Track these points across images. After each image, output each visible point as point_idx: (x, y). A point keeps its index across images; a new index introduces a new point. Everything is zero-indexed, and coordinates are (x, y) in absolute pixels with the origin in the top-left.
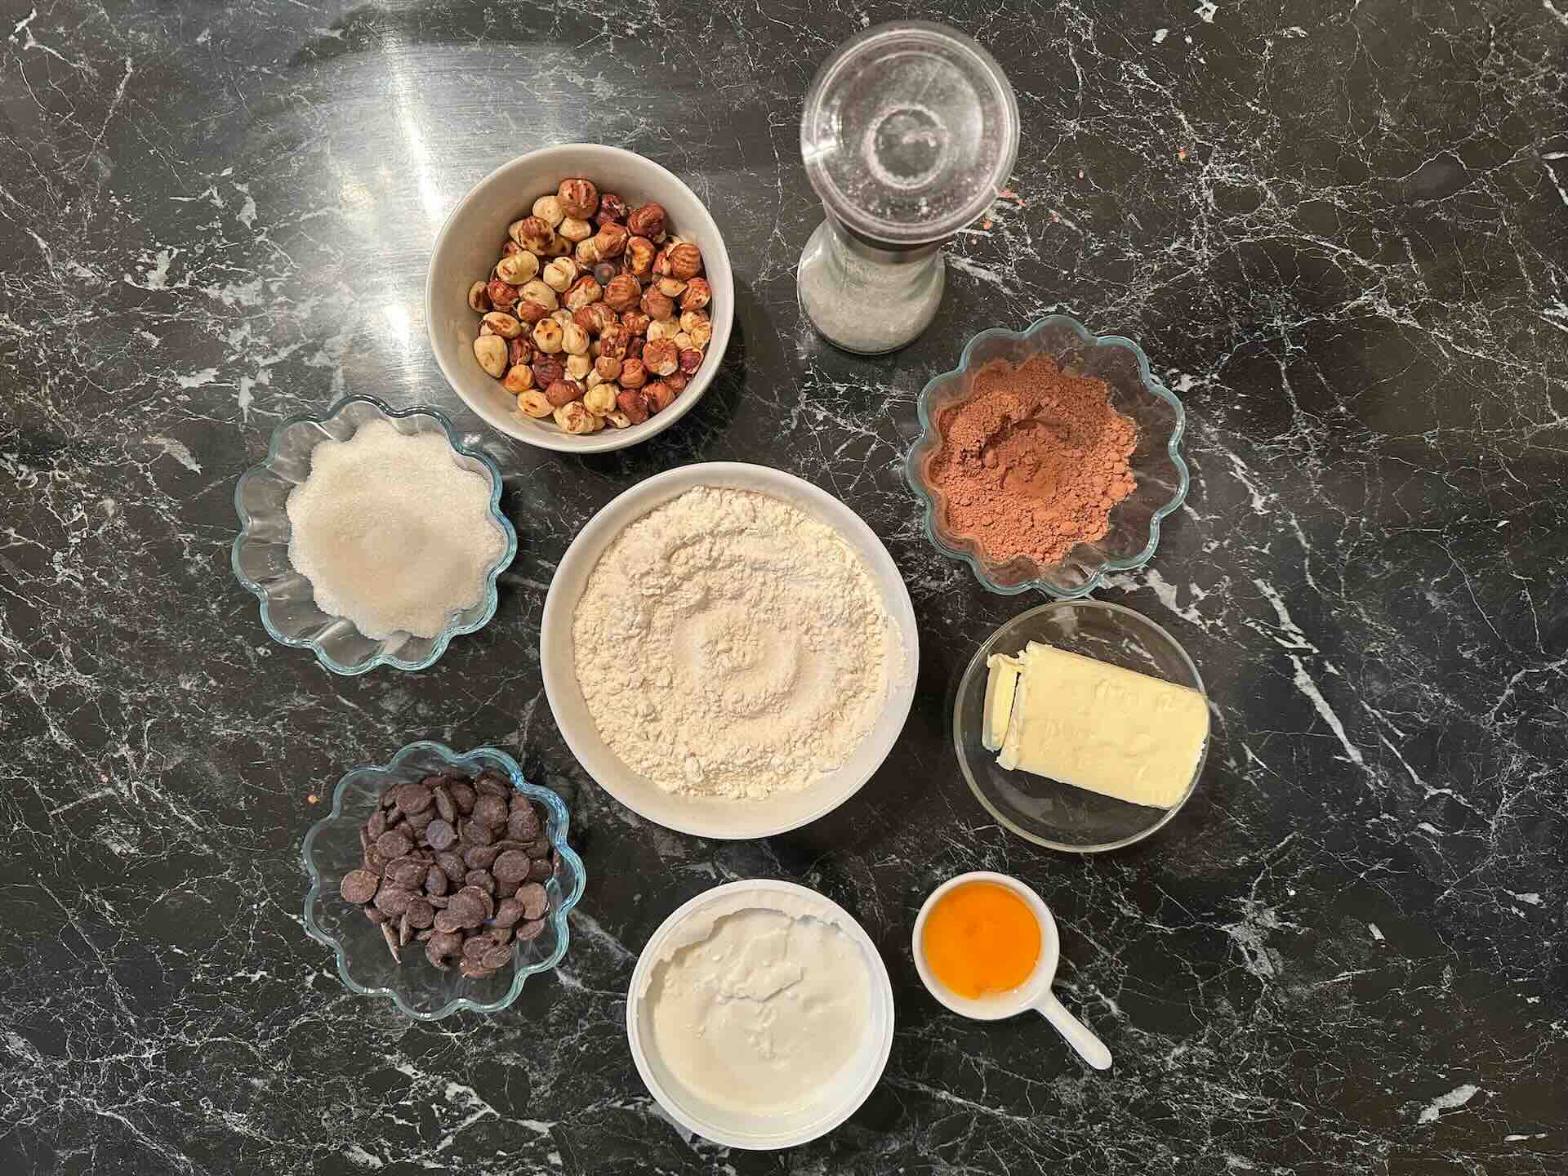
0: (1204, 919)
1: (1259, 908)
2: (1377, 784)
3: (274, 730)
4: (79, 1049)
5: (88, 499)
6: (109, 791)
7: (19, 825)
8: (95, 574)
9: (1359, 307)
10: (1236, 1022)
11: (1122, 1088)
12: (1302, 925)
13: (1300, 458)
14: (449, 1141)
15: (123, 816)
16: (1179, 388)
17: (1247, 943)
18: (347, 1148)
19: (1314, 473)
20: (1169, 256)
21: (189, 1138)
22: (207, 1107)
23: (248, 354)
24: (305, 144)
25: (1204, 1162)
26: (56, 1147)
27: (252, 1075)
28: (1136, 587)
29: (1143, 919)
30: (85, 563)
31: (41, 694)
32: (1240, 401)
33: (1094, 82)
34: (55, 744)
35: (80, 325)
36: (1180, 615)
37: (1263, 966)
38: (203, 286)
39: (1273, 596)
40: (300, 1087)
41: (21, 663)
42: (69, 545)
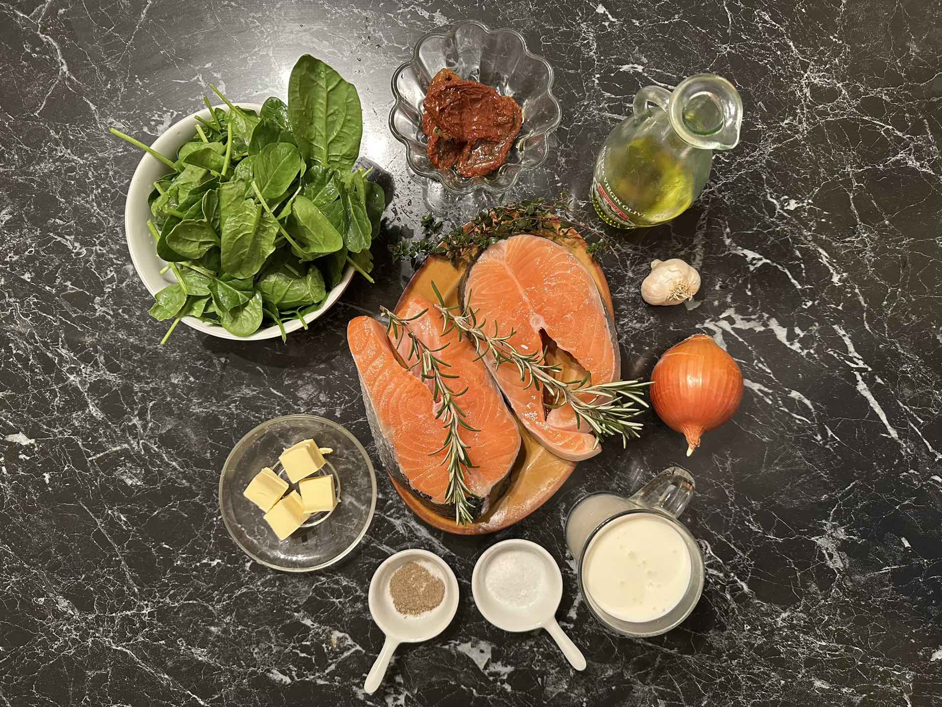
0: (801, 533)
1: (834, 527)
2: (906, 451)
3: (230, 409)
4: (102, 608)
5: (117, 264)
6: (126, 446)
7: (68, 466)
8: (120, 311)
9: (897, 161)
10: (820, 597)
11: (750, 637)
12: (861, 537)
13: (860, 252)
14: (333, 667)
15: (133, 461)
16: (788, 208)
17: (827, 549)
18: (269, 671)
19: (870, 261)
20: (783, 128)
21: (170, 664)
22: (182, 644)
24: (256, 50)
25: (800, 684)
26: (87, 668)
27: (211, 625)
28: (762, 329)
29: (764, 533)
30: (115, 304)
31: (85, 385)
32: (825, 217)
33: (739, 22)
34: (92, 416)
35: (115, 157)
36: (789, 346)
37: (837, 563)
39: (844, 335)
40: (240, 633)
41: (72, 366)
42: (104, 293)
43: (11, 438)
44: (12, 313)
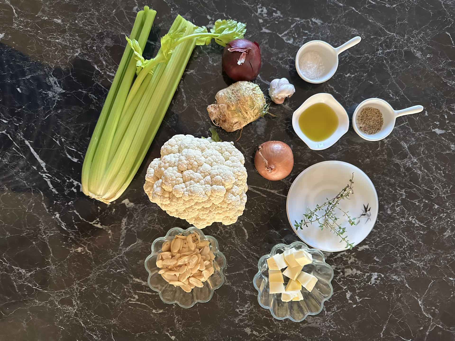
0: (70, 94)
1: (54, 97)
2: (20, 134)
4: (400, 53)
5: (395, 213)
7: (417, 119)
8: (393, 192)
9: (30, 272)
10: (60, 63)
11: (93, 43)
12: (41, 92)
13: (46, 229)
14: (292, 26)
16: (82, 248)
17: (57, 87)
18: (322, 24)
19: (42, 224)
20: (85, 286)
21: (369, 27)
23: (349, 255)
24: (332, 314)
25: (68, 21)
26: (407, 24)
29: (88, 93)
30: (396, 195)
31: (409, 157)
32: (64, 245)
33: (108, 334)
34: (406, 143)
35: (397, 263)
36: (79, 183)
37: (52, 80)
38: (361, 274)
39: (53, 189)
41: (415, 166)
42: (401, 200)
43: (443, 132)
44: (443, 190)
